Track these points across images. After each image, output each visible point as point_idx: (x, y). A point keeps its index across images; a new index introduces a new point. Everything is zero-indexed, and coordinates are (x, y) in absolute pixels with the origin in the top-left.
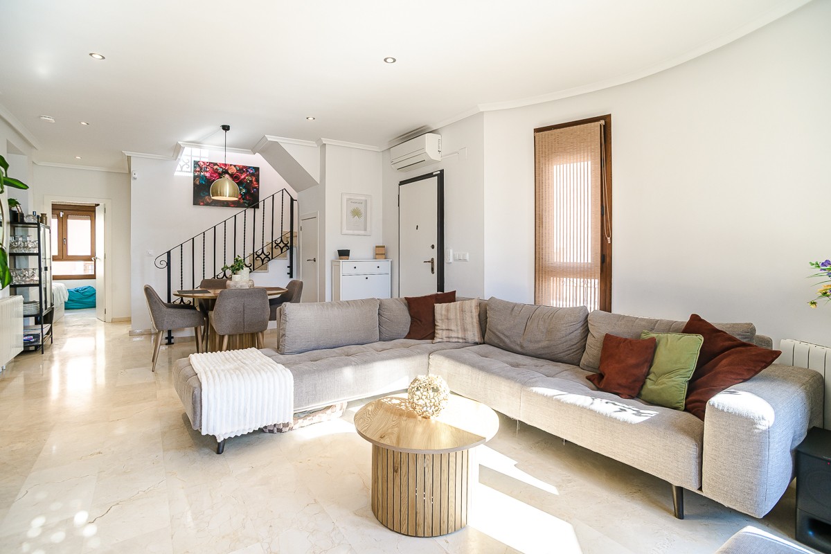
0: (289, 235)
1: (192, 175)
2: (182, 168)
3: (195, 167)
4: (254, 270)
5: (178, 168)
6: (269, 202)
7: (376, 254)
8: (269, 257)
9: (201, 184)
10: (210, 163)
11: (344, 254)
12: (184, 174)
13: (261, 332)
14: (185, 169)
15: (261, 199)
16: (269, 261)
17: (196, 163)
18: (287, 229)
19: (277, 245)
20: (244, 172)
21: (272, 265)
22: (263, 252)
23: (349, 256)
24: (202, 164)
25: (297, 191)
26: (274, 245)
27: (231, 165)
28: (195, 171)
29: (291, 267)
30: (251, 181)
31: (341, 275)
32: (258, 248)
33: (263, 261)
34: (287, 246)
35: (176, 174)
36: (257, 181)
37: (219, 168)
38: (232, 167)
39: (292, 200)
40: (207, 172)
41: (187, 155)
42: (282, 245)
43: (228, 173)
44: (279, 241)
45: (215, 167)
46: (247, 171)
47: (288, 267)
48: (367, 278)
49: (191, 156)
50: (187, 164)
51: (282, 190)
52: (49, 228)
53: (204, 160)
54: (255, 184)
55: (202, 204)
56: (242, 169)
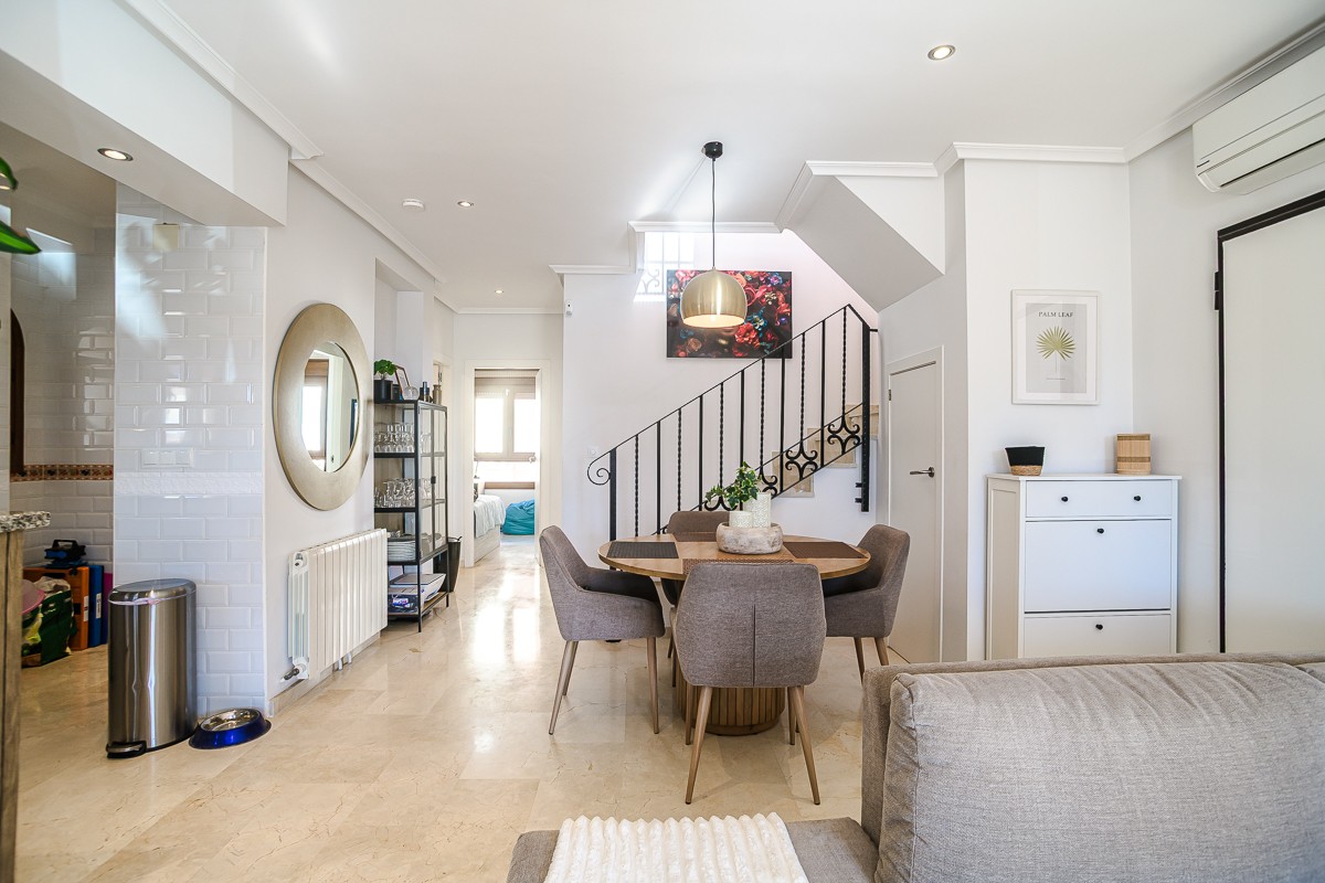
0: (859, 411)
1: (664, 299)
2: (646, 286)
3: (669, 283)
4: (782, 491)
5: (641, 288)
6: (814, 339)
7: (1119, 459)
8: (816, 463)
10: (696, 273)
11: (1025, 458)
12: (650, 300)
13: (799, 686)
14: (651, 288)
15: (796, 331)
16: (815, 471)
17: (672, 275)
18: (855, 398)
19: (834, 434)
20: (761, 283)
21: (822, 480)
22: (802, 450)
23: (1040, 463)
24: (682, 275)
25: (878, 307)
26: (827, 434)
27: (736, 273)
28: (669, 290)
29: (864, 485)
30: (776, 302)
31: (1022, 519)
32: (791, 441)
33: (801, 470)
34: (857, 436)
35: (638, 299)
36: (788, 300)
38: (739, 275)
39: (866, 330)
41: (656, 262)
42: (844, 435)
44: (837, 425)
46: (768, 282)
47: (858, 485)
48: (1101, 531)
49: (663, 263)
50: (654, 278)
51: (845, 308)
52: (445, 409)
53: (683, 267)
54: (784, 308)
55: (682, 354)
56: (758, 279)
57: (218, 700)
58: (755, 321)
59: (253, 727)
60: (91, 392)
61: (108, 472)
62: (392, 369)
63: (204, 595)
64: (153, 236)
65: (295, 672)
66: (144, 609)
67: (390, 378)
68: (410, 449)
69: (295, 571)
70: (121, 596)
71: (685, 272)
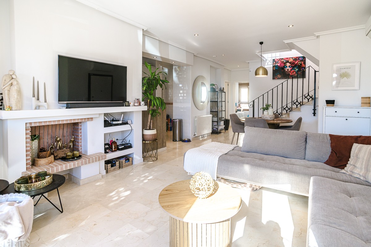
0: (313, 92)
1: (272, 66)
2: (268, 63)
3: (273, 62)
4: (292, 110)
5: (266, 64)
7: (362, 103)
8: (301, 104)
9: (276, 69)
10: (280, 59)
11: (329, 102)
12: (269, 66)
14: (269, 64)
16: (301, 106)
19: (306, 97)
20: (297, 60)
21: (303, 108)
22: (297, 101)
23: (334, 104)
24: (276, 60)
26: (304, 97)
27: (290, 58)
28: (273, 64)
30: (301, 64)
31: (324, 116)
32: (294, 99)
33: (297, 106)
34: (312, 98)
35: (266, 66)
37: (284, 60)
38: (291, 58)
39: (315, 72)
40: (278, 63)
41: (270, 58)
42: (308, 97)
43: (289, 62)
44: (307, 95)
45: (282, 60)
46: (299, 59)
47: (313, 110)
48: (347, 119)
49: (272, 57)
50: (270, 61)
51: (309, 67)
52: (225, 92)
53: (277, 58)
54: (303, 65)
55: (276, 78)
56: (296, 59)
57: (185, 137)
58: (295, 69)
59: (189, 141)
60: (170, 91)
61: (172, 104)
62: (214, 85)
63: (183, 121)
64: (177, 69)
65: (195, 135)
66: (176, 122)
67: (214, 87)
68: (217, 100)
69: (195, 119)
70: (174, 120)
71: (277, 59)
